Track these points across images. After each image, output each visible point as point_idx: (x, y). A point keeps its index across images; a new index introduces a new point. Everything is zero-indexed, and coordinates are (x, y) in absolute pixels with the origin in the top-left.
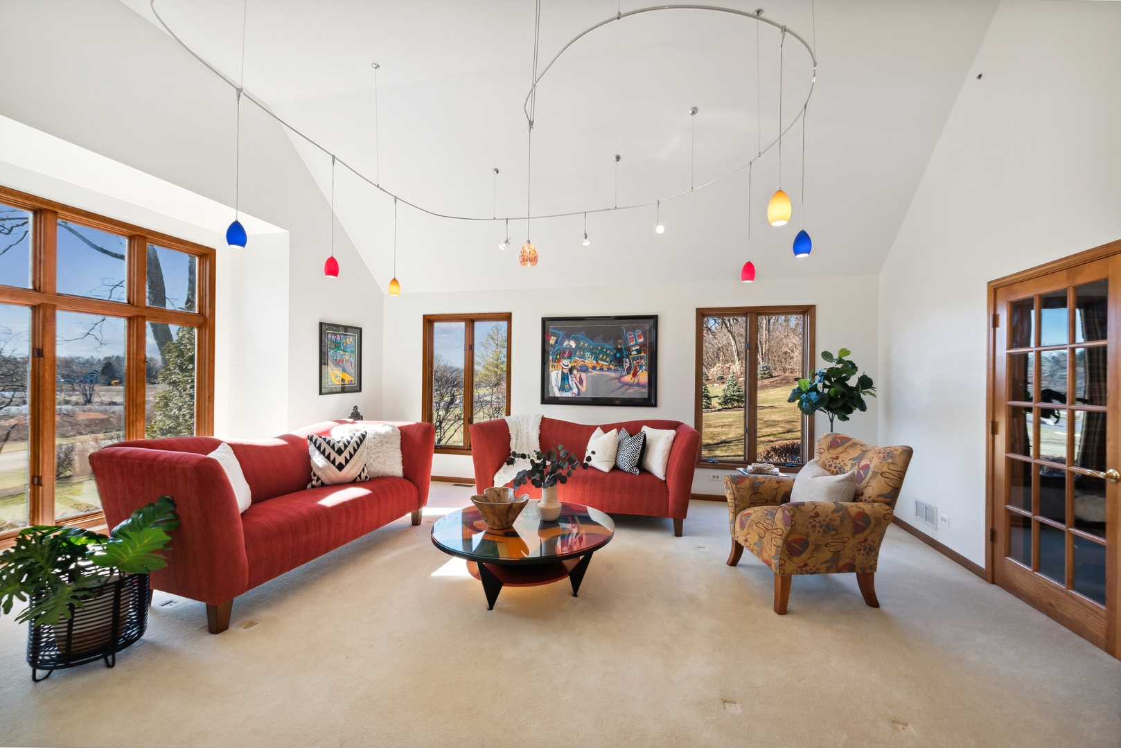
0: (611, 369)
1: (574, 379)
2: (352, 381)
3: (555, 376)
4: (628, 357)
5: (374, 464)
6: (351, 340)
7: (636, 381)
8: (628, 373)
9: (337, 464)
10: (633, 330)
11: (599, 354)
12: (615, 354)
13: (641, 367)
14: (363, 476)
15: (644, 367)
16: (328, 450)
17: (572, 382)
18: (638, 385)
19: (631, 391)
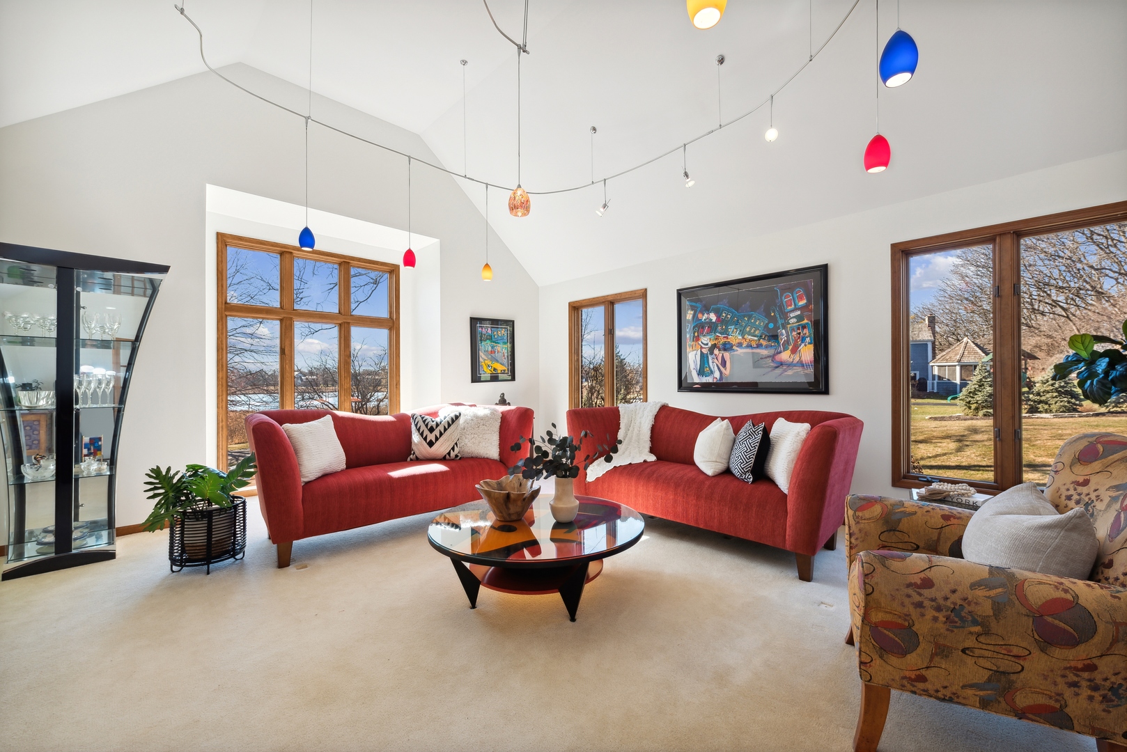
0: (761, 345)
1: (716, 360)
2: (505, 371)
3: (693, 358)
4: (784, 327)
5: (469, 444)
6: (503, 332)
7: (797, 359)
8: (785, 349)
9: (428, 441)
10: (791, 289)
11: (745, 327)
12: (767, 324)
13: (803, 340)
14: (453, 454)
15: (808, 340)
16: (423, 428)
17: (713, 364)
18: (801, 364)
19: (790, 372)
